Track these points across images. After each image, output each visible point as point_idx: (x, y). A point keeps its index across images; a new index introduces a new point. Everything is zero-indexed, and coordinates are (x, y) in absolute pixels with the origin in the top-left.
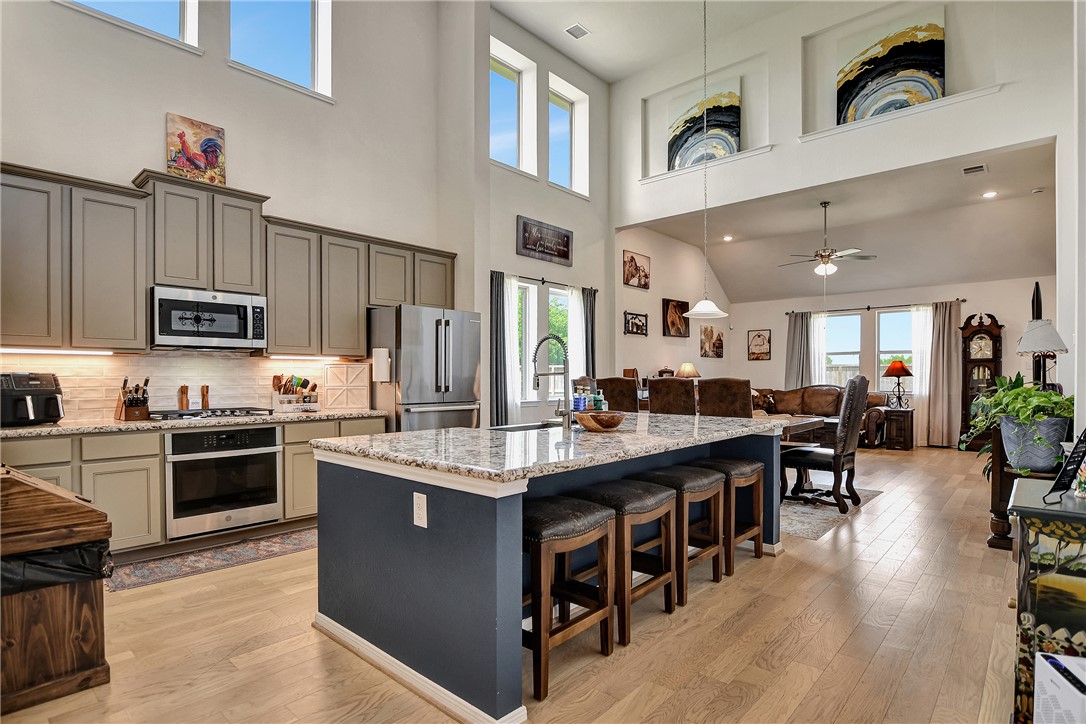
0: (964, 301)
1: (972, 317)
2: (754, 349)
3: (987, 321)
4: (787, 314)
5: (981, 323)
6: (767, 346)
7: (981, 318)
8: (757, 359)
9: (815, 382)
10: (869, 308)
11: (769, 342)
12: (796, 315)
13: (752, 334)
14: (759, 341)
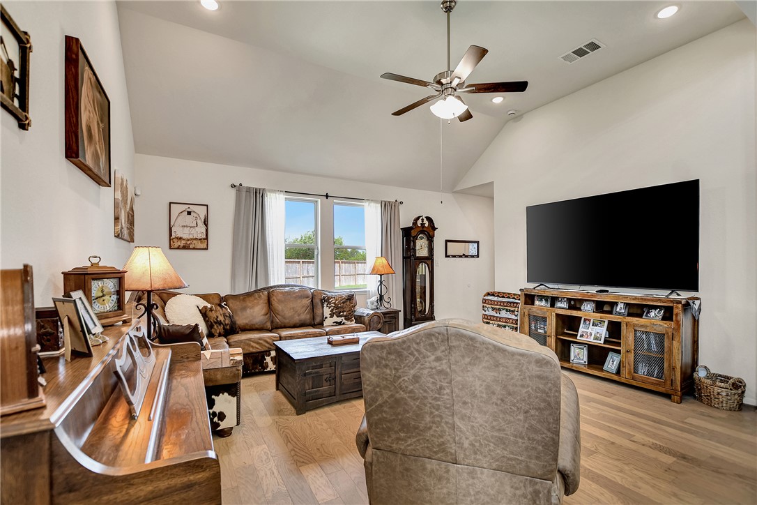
0: (401, 203)
1: (418, 218)
2: (178, 232)
3: (426, 224)
4: (233, 186)
5: (423, 224)
6: (202, 229)
7: (422, 220)
8: (186, 247)
9: (274, 282)
10: (327, 196)
11: (206, 223)
12: (249, 190)
13: (176, 209)
14: (189, 220)
